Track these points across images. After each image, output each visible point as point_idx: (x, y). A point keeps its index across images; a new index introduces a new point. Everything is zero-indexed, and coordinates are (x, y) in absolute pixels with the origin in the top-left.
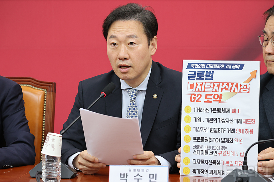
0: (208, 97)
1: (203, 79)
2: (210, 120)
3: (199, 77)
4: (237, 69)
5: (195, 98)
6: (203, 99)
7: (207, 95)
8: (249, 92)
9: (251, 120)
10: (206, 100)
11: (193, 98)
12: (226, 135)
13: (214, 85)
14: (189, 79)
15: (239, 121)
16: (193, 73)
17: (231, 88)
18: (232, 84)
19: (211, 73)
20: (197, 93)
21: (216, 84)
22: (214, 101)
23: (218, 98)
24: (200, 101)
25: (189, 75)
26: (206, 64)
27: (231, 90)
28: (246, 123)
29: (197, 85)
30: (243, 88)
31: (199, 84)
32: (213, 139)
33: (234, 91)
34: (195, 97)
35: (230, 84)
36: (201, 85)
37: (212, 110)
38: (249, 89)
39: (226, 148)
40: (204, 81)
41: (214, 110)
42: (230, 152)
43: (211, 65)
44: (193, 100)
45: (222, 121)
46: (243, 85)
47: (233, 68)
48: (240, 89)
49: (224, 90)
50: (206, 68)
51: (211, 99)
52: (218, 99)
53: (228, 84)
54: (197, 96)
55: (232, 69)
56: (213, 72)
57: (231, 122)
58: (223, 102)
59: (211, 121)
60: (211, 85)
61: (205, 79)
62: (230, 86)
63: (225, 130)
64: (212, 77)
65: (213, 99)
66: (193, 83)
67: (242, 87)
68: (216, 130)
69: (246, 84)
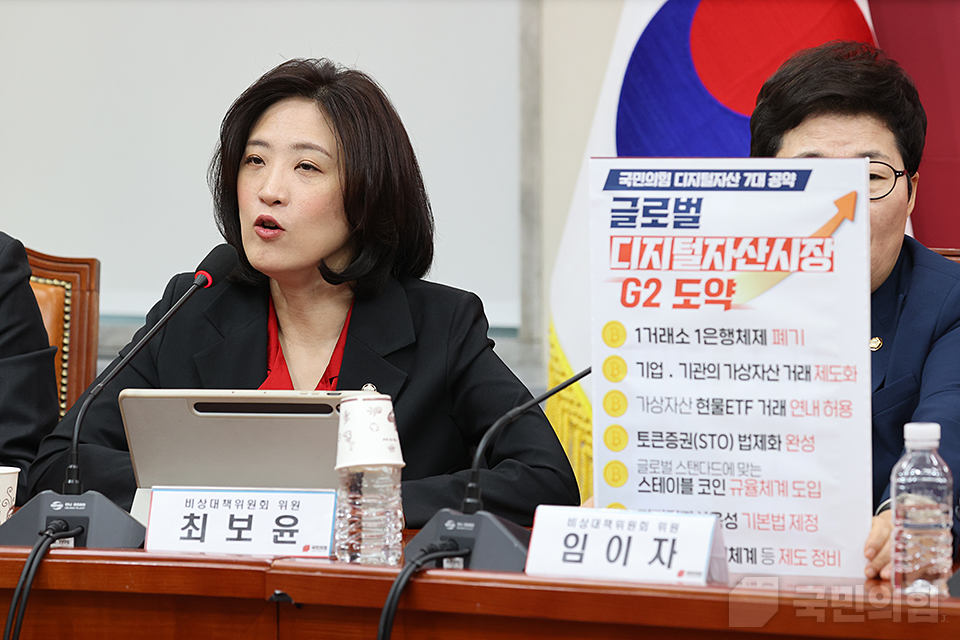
0: (686, 288)
1: (665, 225)
2: (695, 371)
3: (649, 220)
4: (785, 188)
5: (637, 294)
6: (667, 296)
7: (680, 283)
8: (831, 270)
9: (841, 370)
10: (680, 300)
11: (633, 293)
12: (757, 422)
13: (705, 248)
14: (614, 225)
15: (802, 373)
16: (628, 205)
17: (768, 256)
18: (771, 242)
19: (693, 205)
20: (644, 276)
21: (713, 244)
22: (707, 302)
23: (723, 294)
24: (657, 305)
25: (613, 211)
26: (674, 172)
27: (766, 263)
28: (825, 379)
29: (643, 247)
30: (812, 255)
31: (651, 244)
32: (708, 439)
33: (778, 268)
34: (637, 289)
35: (762, 243)
36: (659, 248)
37: (702, 334)
38: (831, 259)
39: (758, 468)
40: (670, 230)
41: (707, 335)
42: (770, 483)
43: (692, 175)
44: (630, 299)
45: (737, 372)
46: (811, 245)
47: (771, 185)
48: (801, 259)
49: (741, 263)
50: (672, 188)
51: (697, 294)
52: (723, 297)
53: (755, 243)
54: (647, 286)
55: (767, 188)
56: (700, 200)
57: (772, 375)
58: (738, 307)
59: (698, 375)
60: (694, 246)
61: (671, 225)
62: (763, 248)
63: (749, 404)
64: (696, 219)
65: (704, 297)
66: (627, 241)
67: (805, 253)
68: (718, 407)
69: (820, 242)
